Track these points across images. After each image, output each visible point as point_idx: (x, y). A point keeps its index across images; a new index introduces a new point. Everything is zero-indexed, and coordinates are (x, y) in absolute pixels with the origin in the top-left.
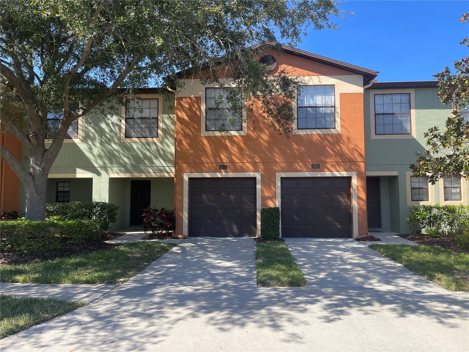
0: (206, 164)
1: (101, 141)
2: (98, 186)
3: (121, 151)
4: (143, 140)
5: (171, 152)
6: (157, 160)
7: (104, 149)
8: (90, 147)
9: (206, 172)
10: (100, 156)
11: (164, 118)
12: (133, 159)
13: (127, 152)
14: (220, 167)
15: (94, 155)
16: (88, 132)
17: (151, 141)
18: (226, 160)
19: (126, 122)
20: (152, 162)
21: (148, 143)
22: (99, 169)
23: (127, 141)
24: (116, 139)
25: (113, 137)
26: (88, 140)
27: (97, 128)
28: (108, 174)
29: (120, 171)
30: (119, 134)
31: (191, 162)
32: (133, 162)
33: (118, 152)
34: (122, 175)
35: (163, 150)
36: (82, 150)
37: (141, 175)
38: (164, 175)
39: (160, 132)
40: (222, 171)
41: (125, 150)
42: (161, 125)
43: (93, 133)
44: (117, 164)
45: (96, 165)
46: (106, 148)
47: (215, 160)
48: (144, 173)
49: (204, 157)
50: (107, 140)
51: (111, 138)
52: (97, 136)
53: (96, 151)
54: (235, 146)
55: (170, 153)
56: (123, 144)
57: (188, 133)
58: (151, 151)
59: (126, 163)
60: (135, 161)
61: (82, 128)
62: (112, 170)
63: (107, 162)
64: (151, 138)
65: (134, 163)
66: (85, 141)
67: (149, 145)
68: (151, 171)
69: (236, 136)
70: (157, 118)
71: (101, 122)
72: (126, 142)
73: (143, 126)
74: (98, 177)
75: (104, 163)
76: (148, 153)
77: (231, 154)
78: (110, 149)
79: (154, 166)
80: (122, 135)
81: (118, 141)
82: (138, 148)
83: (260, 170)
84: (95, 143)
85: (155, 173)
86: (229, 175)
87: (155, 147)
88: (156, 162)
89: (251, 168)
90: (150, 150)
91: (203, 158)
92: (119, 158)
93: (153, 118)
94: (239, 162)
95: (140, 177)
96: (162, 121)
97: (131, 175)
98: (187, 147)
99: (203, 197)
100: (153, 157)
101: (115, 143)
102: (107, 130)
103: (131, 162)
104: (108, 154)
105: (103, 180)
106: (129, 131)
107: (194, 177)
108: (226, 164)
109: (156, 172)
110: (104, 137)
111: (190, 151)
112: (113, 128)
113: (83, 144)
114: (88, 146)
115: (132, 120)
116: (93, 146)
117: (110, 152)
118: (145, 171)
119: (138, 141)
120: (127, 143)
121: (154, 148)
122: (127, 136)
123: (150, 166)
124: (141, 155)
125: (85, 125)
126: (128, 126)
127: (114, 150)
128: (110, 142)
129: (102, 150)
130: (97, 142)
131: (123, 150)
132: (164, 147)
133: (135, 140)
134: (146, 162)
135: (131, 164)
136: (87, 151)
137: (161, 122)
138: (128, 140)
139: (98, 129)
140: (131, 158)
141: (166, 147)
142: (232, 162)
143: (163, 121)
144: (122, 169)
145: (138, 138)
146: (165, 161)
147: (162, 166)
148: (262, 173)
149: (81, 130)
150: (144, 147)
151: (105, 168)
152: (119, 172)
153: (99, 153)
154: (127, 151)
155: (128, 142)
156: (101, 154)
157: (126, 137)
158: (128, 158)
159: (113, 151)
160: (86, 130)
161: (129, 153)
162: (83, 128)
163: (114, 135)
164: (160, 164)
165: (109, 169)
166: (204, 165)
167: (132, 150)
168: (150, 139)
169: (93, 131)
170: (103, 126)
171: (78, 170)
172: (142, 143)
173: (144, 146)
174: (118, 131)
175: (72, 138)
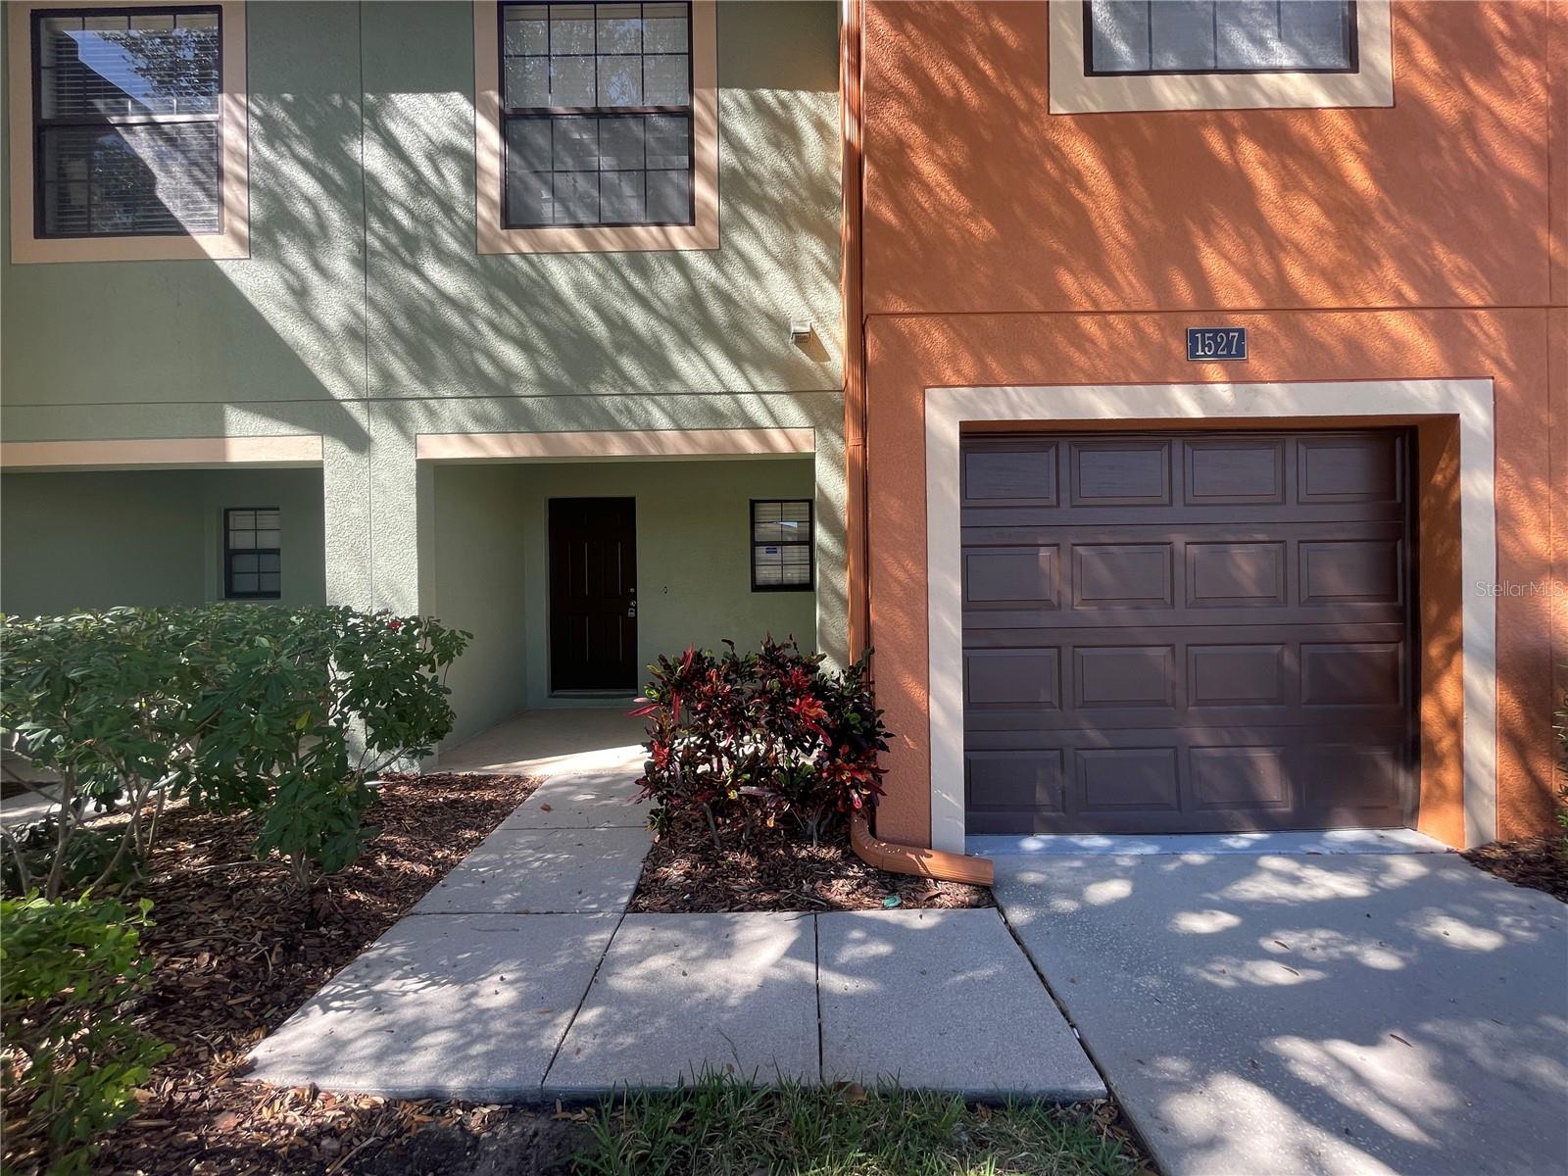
0: (1089, 325)
1: (363, 246)
2: (356, 510)
3: (481, 306)
4: (609, 239)
5: (771, 310)
6: (692, 355)
7: (379, 295)
8: (296, 284)
9: (1094, 380)
10: (357, 335)
11: (724, 109)
12: (549, 353)
13: (514, 309)
14: (1194, 340)
15: (321, 330)
16: (279, 190)
17: (653, 246)
18: (1240, 295)
19: (504, 134)
20: (662, 368)
21: (637, 258)
22: (356, 410)
23: (513, 246)
24: (451, 234)
25: (429, 224)
26: (283, 240)
27: (330, 170)
28: (411, 439)
29: (483, 420)
30: (467, 206)
31: (979, 304)
32: (550, 369)
33: (465, 310)
34: (493, 447)
35: (727, 299)
36: (252, 299)
37: (603, 443)
38: (735, 444)
39: (703, 191)
40: (1213, 370)
41: (504, 300)
42: (710, 150)
43: (308, 200)
44: (462, 382)
45: (337, 388)
46: (390, 288)
47: (1158, 284)
48: (618, 429)
49: (1073, 273)
50: (394, 240)
51: (421, 231)
52: (334, 216)
53: (333, 305)
54: (1304, 190)
55: (769, 317)
56: (493, 263)
57: (950, 93)
58: (658, 305)
59: (510, 375)
60: (563, 359)
61: (244, 173)
62: (432, 414)
63: (398, 369)
64: (654, 229)
65: (560, 372)
66: (268, 247)
67: (643, 270)
68: (660, 420)
69: (1310, 112)
70: (686, 114)
71: (358, 132)
72: (508, 250)
73: (606, 162)
74: (351, 458)
75: (387, 376)
76: (637, 317)
77: (1274, 244)
78: (418, 292)
79: (675, 387)
80: (483, 210)
81: (462, 244)
82: (580, 287)
83: (1489, 365)
84: (325, 261)
85: (680, 429)
86: (1260, 400)
87: (677, 278)
88: (688, 367)
89: (1424, 348)
90: (648, 295)
91: (1067, 281)
92: (470, 346)
93: (662, 111)
94: (1331, 302)
95: (598, 452)
96: (714, 128)
97: (545, 444)
98: (950, 194)
99: (1044, 565)
100: (668, 338)
101: (443, 257)
102: (394, 182)
103: (539, 370)
104: (402, 323)
105: (385, 476)
106: (527, 189)
107: (1009, 417)
108: (1239, 321)
109: (686, 423)
110: (376, 225)
111: (973, 227)
112: (426, 170)
113: (253, 264)
114: (287, 275)
115: (539, 123)
116: (314, 279)
117: (418, 308)
118: (624, 421)
119: (578, 245)
120: (515, 259)
121: (669, 285)
122: (515, 214)
123: (650, 389)
124: (600, 329)
125: (266, 152)
126: (517, 160)
127: (438, 301)
128: (412, 253)
129: (369, 301)
130: (342, 250)
131: (492, 301)
132: (729, 279)
133: (564, 243)
134: (629, 365)
135: (544, 380)
136: (283, 306)
137: (709, 133)
138: (521, 242)
139: (337, 177)
140: (542, 346)
141: (742, 279)
142: (1286, 306)
143: (722, 128)
144: (492, 408)
145: (579, 226)
146: (736, 358)
147: (718, 388)
148: (1506, 384)
149: (239, 179)
150: (615, 283)
151: (389, 403)
152: (470, 426)
153: (351, 320)
154: (520, 306)
155: (523, 255)
156: (365, 322)
157: (507, 224)
158: (524, 346)
159: (431, 304)
160: (271, 182)
161: (528, 315)
162: (254, 168)
163: (436, 212)
164: (709, 377)
165: (416, 411)
166: (1077, 326)
167: (546, 301)
168: (647, 235)
169: (308, 184)
170: (371, 156)
171: (237, 420)
172: (603, 255)
173: (611, 275)
174: (456, 187)
175: (187, 234)
